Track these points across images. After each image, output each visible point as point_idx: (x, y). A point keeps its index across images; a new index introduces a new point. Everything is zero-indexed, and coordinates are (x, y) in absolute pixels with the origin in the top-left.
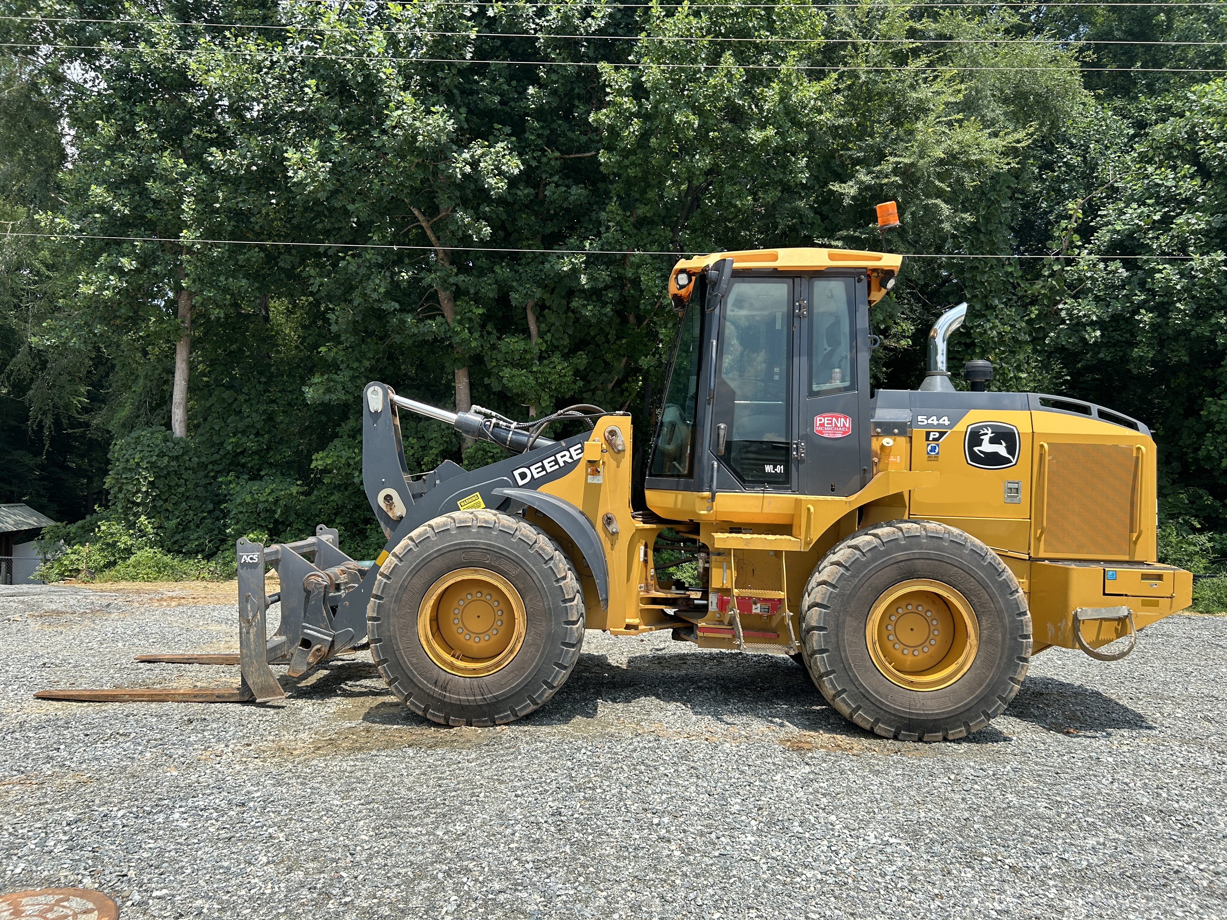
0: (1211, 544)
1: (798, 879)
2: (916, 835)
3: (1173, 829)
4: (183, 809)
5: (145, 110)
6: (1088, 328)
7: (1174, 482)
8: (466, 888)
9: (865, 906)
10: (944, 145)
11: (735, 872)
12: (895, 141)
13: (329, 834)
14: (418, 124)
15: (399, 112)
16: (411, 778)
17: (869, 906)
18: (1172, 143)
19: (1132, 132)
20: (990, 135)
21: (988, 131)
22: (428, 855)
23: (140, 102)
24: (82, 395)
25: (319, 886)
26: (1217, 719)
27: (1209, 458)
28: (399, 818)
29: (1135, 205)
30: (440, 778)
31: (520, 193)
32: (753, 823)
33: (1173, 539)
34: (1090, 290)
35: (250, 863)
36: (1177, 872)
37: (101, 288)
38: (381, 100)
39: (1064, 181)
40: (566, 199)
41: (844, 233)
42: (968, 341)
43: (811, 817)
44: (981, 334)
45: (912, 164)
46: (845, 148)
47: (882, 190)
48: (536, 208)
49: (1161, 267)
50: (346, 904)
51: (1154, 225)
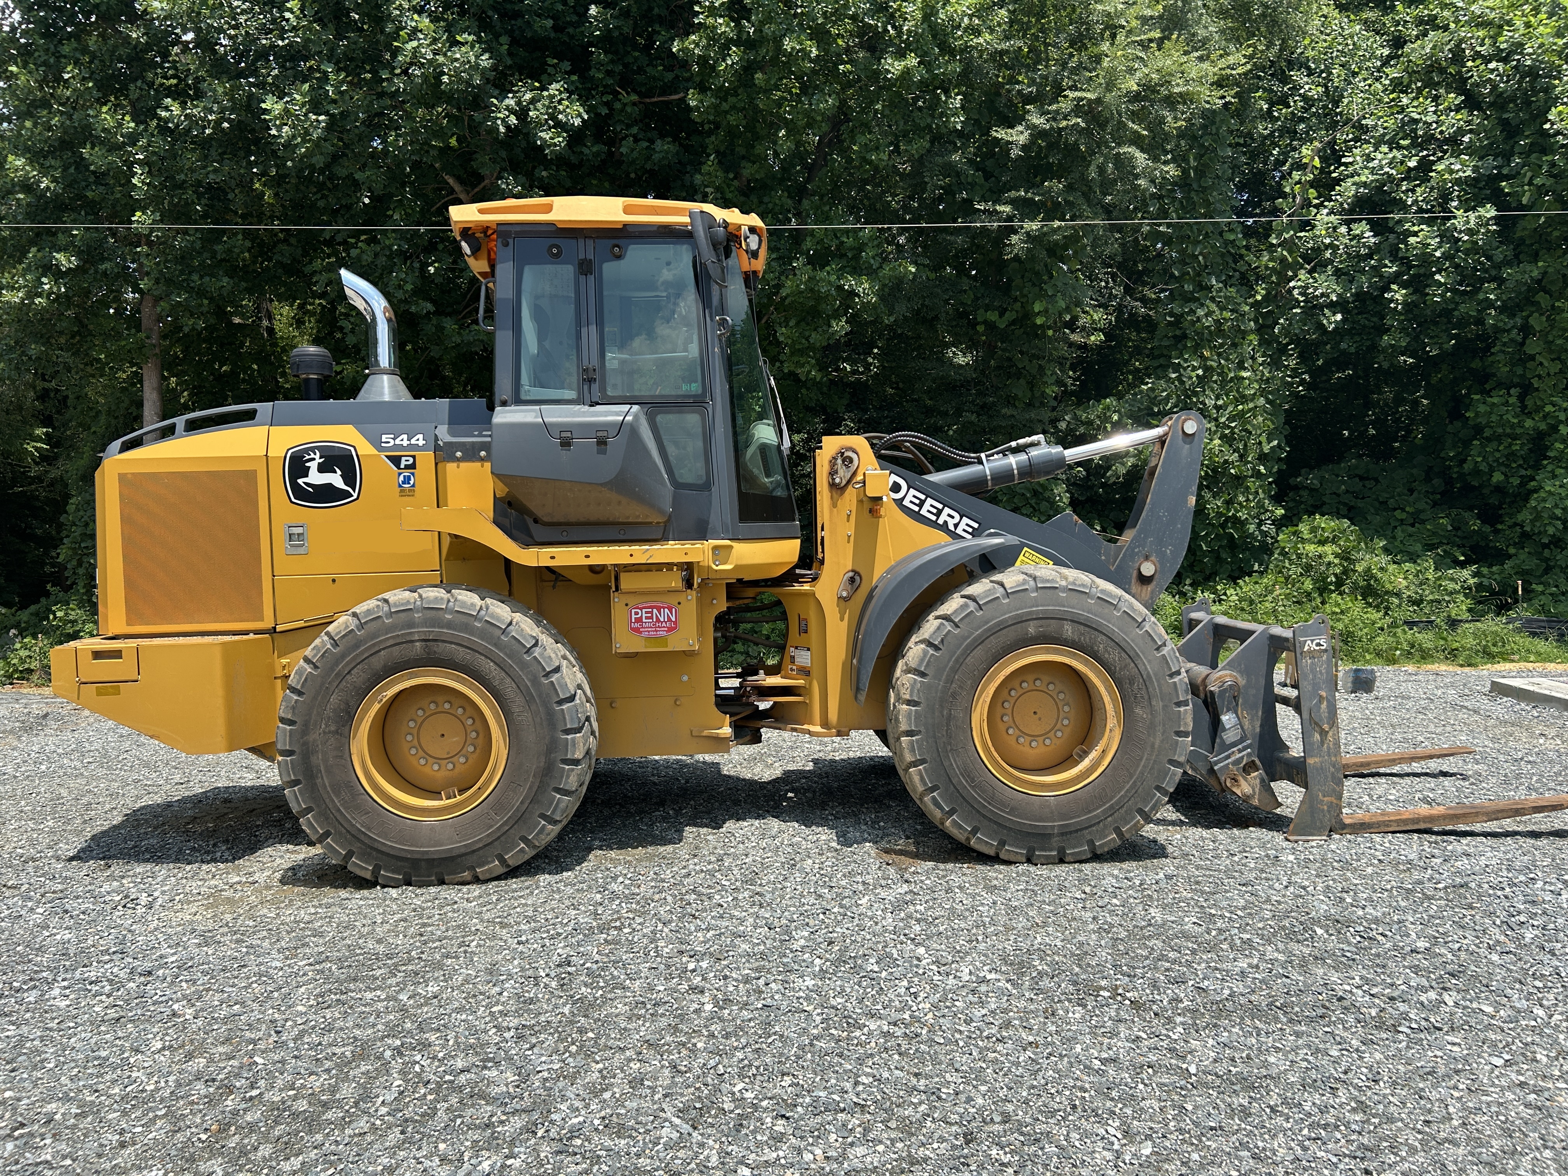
0: (1476, 580)
1: (858, 1033)
2: (1021, 967)
3: (1349, 944)
4: (65, 983)
5: (76, 49)
6: (1326, 311)
7: (1435, 504)
8: (417, 1068)
9: (936, 1062)
10: (1138, 74)
11: (777, 1028)
12: (1075, 71)
13: (255, 1006)
14: (441, 59)
15: (415, 44)
16: (387, 927)
17: (940, 1064)
18: (1431, 66)
19: (1386, 52)
20: (1201, 59)
21: (1196, 54)
22: (380, 1027)
23: (69, 39)
24: (39, 440)
25: (221, 1076)
26: (1439, 800)
27: (1477, 472)
28: (355, 980)
29: (1384, 148)
30: (424, 925)
31: (586, 151)
32: (818, 961)
33: (1431, 575)
34: (1331, 262)
35: (137, 1051)
36: (1340, 999)
37: (32, 294)
38: (389, 28)
39: (1302, 120)
40: (649, 158)
41: (1013, 194)
42: (1178, 332)
43: (894, 951)
44: (1193, 323)
45: (1099, 101)
46: (1013, 81)
47: (1060, 135)
48: (611, 171)
49: (1416, 228)
50: (251, 1098)
51: (1409, 174)
